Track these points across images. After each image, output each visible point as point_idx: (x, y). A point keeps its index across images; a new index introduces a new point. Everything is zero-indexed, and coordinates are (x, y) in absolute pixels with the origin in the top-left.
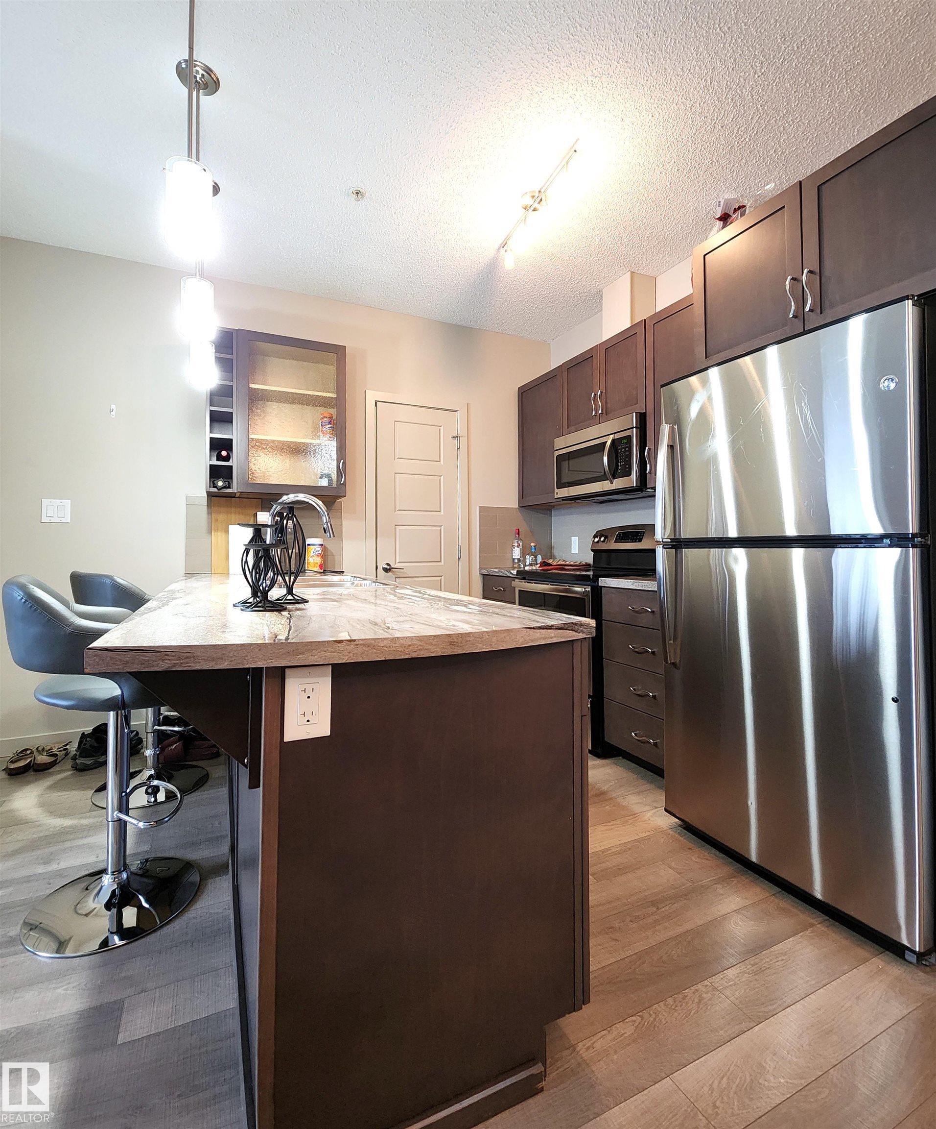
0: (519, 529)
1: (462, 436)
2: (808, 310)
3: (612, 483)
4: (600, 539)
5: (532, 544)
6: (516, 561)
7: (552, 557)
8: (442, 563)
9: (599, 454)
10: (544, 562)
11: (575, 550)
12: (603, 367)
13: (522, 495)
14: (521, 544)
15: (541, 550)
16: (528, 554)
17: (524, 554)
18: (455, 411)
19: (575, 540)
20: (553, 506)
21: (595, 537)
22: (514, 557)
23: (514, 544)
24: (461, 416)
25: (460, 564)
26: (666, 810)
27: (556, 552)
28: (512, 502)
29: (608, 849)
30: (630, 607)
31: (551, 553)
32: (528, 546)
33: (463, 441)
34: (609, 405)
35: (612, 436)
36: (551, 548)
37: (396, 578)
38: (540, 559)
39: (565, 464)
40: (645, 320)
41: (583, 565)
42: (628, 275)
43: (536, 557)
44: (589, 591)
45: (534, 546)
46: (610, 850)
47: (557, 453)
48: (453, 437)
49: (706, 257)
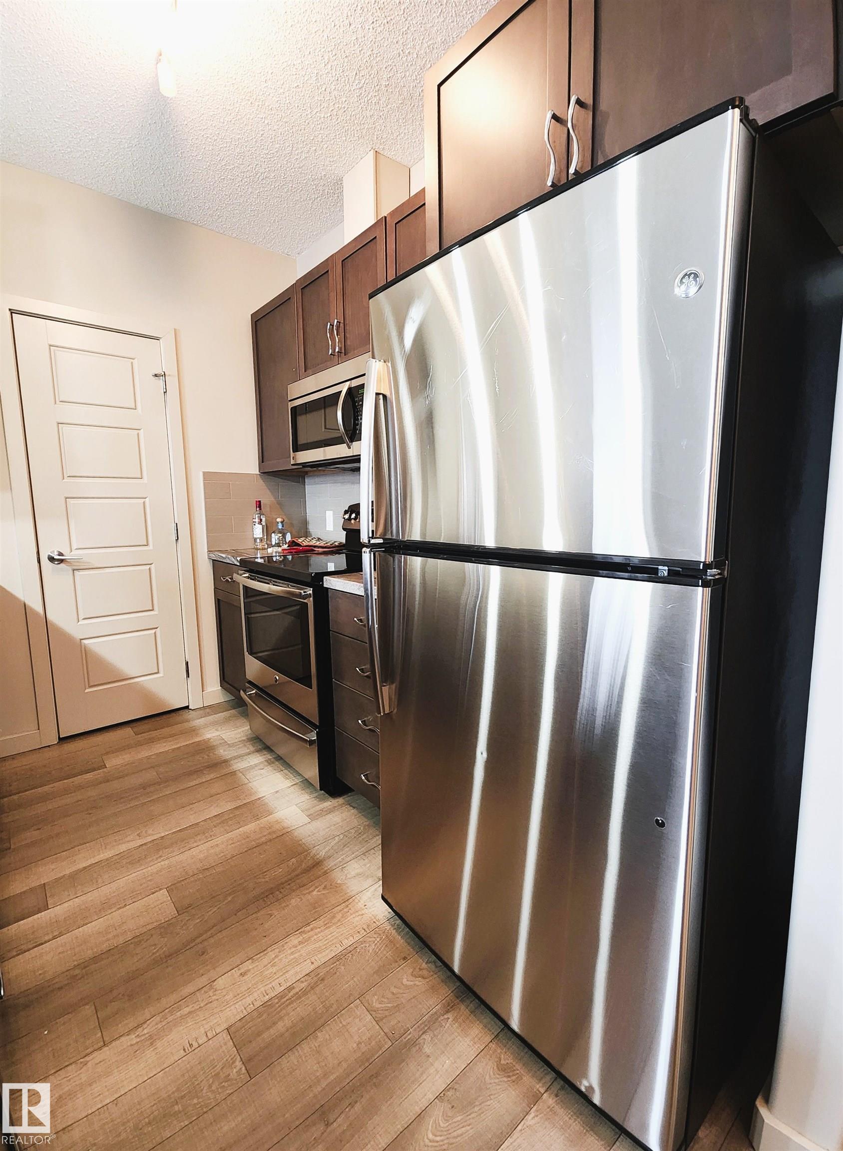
0: (260, 501)
1: (169, 375)
2: (573, 172)
3: (349, 448)
4: (350, 516)
5: (279, 520)
6: (258, 541)
7: (307, 534)
8: (151, 547)
9: (334, 408)
10: (293, 541)
11: (330, 527)
12: (340, 287)
13: (262, 459)
14: (264, 519)
15: (292, 525)
16: (274, 532)
17: (268, 530)
18: (157, 339)
19: (329, 515)
20: (306, 473)
21: (346, 512)
22: (255, 536)
23: (254, 520)
24: (166, 345)
25: (179, 545)
26: (383, 898)
27: (312, 528)
28: (251, 466)
29: (290, 988)
30: (355, 619)
31: (307, 529)
32: (274, 521)
33: (172, 382)
34: (348, 343)
35: (348, 383)
36: (305, 523)
37: (74, 570)
38: (289, 538)
39: (301, 420)
40: (385, 217)
41: (336, 546)
42: (371, 155)
43: (284, 536)
44: (310, 594)
45: (282, 522)
46: (294, 988)
47: (291, 405)
48: (156, 375)
49: (442, 88)
